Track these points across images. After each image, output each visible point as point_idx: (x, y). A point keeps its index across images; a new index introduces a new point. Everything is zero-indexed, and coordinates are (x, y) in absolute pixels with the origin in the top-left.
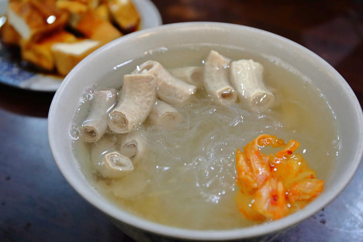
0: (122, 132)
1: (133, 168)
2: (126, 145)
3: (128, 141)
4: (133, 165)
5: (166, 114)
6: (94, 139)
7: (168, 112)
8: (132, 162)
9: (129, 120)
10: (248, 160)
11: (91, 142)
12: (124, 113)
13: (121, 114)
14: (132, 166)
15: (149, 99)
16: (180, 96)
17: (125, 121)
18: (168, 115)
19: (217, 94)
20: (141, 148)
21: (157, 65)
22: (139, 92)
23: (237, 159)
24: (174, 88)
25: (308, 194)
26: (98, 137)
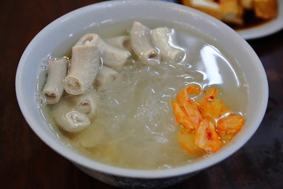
0: (76, 94)
1: (89, 123)
2: (81, 103)
3: (83, 100)
4: (89, 119)
5: (110, 76)
6: (55, 100)
7: (110, 74)
8: (88, 117)
9: (82, 84)
10: (182, 108)
11: (52, 103)
12: (77, 78)
13: (75, 79)
14: (88, 121)
15: (95, 65)
16: (118, 60)
17: (78, 84)
18: (111, 76)
19: (146, 56)
20: (93, 105)
21: (96, 37)
22: (87, 60)
23: (174, 108)
24: (113, 54)
25: (234, 129)
26: (58, 99)
